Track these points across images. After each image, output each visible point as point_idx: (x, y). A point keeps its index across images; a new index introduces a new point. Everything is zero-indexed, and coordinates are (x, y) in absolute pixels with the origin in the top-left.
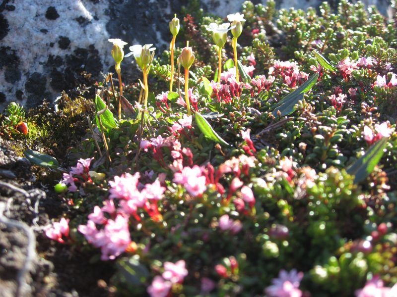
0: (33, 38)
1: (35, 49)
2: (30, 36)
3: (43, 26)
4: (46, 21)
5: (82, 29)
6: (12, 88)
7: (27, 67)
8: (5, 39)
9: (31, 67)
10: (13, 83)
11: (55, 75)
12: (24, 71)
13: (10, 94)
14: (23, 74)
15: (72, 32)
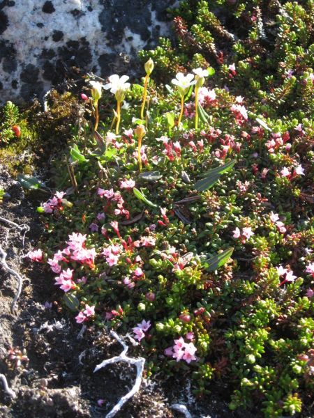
0: (30, 32)
1: (31, 42)
2: (27, 30)
3: (39, 19)
4: (43, 14)
5: (75, 22)
6: (9, 77)
7: (22, 57)
8: (5, 32)
9: (27, 58)
10: (10, 73)
11: (47, 66)
12: (20, 61)
13: (7, 83)
14: (19, 65)
15: (66, 26)
